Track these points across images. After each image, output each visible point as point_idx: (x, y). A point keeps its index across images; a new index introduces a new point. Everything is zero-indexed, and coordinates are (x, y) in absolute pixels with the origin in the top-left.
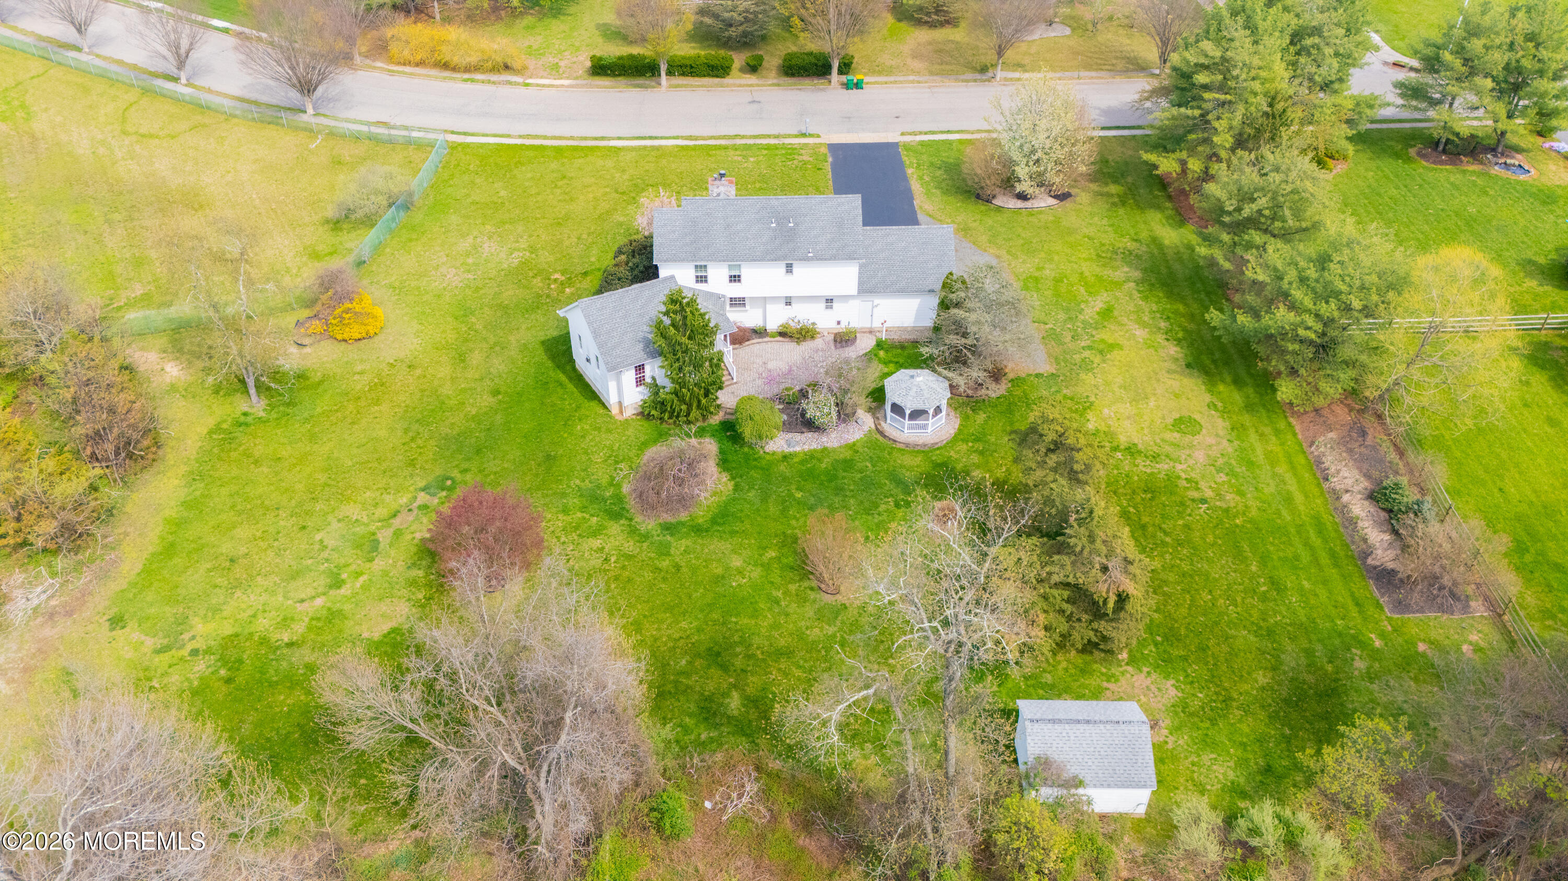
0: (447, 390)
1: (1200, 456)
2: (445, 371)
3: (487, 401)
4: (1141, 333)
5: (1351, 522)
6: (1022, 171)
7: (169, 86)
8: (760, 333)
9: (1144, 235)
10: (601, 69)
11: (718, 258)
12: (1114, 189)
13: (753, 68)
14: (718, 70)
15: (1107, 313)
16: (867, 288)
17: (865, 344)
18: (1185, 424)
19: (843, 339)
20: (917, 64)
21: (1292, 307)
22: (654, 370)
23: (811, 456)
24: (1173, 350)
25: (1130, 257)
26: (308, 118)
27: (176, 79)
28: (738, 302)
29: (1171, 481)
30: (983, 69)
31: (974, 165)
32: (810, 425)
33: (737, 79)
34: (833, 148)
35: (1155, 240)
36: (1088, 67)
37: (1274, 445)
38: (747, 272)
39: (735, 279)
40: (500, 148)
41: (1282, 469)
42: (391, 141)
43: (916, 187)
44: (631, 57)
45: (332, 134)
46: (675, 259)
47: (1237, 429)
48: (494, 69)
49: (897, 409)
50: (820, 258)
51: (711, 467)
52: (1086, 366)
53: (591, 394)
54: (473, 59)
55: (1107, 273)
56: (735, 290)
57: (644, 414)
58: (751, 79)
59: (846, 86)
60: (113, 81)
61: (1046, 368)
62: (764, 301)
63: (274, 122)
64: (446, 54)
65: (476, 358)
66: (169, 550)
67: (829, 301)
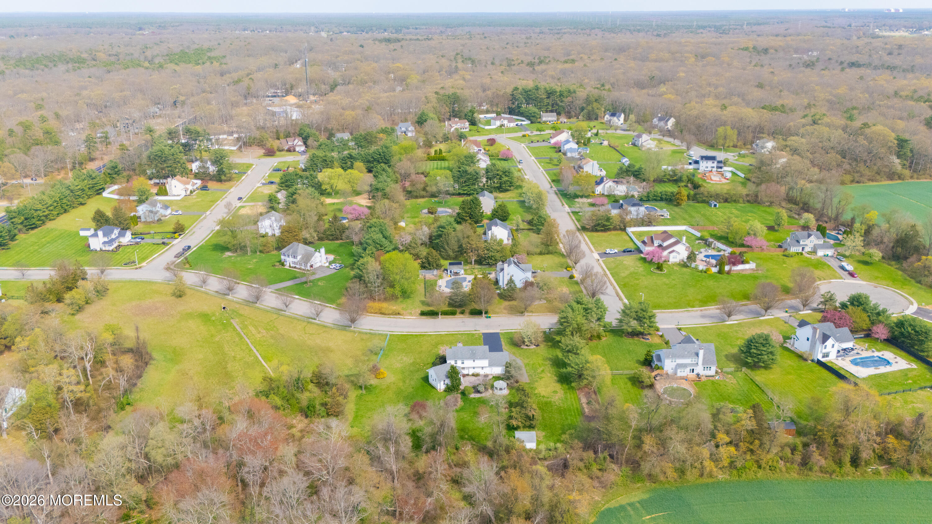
0: (402, 388)
1: (557, 398)
2: (401, 384)
3: (411, 390)
4: (549, 375)
5: (583, 408)
6: (526, 340)
7: (314, 321)
8: (468, 375)
9: (554, 355)
10: (423, 314)
11: (459, 359)
12: (550, 344)
13: (462, 313)
14: (453, 313)
15: (543, 371)
16: (491, 365)
17: (491, 377)
18: (555, 392)
19: (486, 376)
20: (505, 311)
21: (572, 367)
22: (448, 381)
23: (479, 398)
24: (556, 378)
25: (550, 359)
26: (352, 328)
27: (315, 319)
28: (463, 368)
29: (550, 402)
30: (522, 313)
31: (516, 338)
32: (479, 392)
33: (458, 316)
34: (483, 334)
35: (557, 356)
36: (549, 312)
37: (572, 396)
38: (465, 362)
39: (463, 363)
40: (402, 335)
41: (573, 400)
42: (375, 334)
43: (503, 343)
44: (431, 311)
45: (360, 333)
46: (450, 359)
47: (566, 393)
48: (396, 314)
49: (496, 388)
50: (480, 359)
51: (459, 400)
52: (537, 381)
53: (433, 387)
54: (390, 312)
55: (544, 363)
56: (463, 366)
57: (445, 391)
58: (462, 316)
59: (486, 317)
60: (299, 320)
61: (528, 381)
62: (469, 368)
63: (345, 330)
64: (383, 311)
65: (407, 381)
66: (356, 416)
67: (483, 368)
